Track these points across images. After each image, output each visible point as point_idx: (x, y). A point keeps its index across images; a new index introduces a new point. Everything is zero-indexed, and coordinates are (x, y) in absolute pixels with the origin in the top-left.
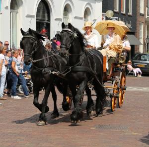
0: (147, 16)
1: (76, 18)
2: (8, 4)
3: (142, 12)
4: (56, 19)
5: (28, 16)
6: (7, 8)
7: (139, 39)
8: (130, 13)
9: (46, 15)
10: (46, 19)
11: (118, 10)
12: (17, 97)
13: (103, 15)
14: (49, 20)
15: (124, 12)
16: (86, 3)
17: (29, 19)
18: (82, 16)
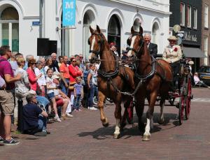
2: (81, 19)
3: (207, 26)
4: (126, 34)
6: (80, 23)
7: (204, 52)
8: (196, 28)
9: (117, 29)
10: (117, 33)
11: (184, 25)
13: (170, 29)
14: (119, 34)
15: (190, 26)
16: (154, 18)
18: (151, 30)
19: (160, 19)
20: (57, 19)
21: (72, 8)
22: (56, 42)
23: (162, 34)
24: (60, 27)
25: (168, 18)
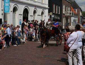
0: (66, 15)
1: (38, 15)
2: (12, 9)
4: (31, 16)
5: (20, 15)
6: (11, 11)
8: (59, 13)
9: (27, 14)
10: (27, 16)
11: (54, 12)
12: (15, 45)
13: (48, 14)
15: (57, 13)
16: (42, 9)
17: (20, 16)
18: (41, 14)
19: (44, 10)
20: (2, 10)
21: (8, 5)
22: (1, 19)
23: (45, 16)
24: (3, 13)
25: (48, 10)
